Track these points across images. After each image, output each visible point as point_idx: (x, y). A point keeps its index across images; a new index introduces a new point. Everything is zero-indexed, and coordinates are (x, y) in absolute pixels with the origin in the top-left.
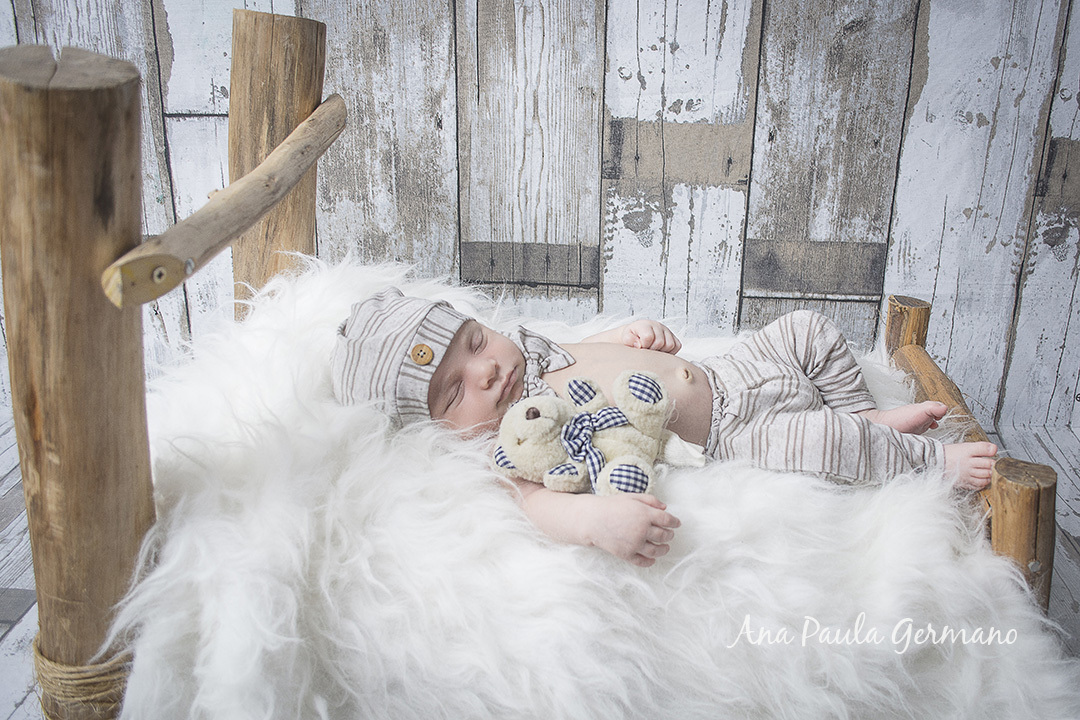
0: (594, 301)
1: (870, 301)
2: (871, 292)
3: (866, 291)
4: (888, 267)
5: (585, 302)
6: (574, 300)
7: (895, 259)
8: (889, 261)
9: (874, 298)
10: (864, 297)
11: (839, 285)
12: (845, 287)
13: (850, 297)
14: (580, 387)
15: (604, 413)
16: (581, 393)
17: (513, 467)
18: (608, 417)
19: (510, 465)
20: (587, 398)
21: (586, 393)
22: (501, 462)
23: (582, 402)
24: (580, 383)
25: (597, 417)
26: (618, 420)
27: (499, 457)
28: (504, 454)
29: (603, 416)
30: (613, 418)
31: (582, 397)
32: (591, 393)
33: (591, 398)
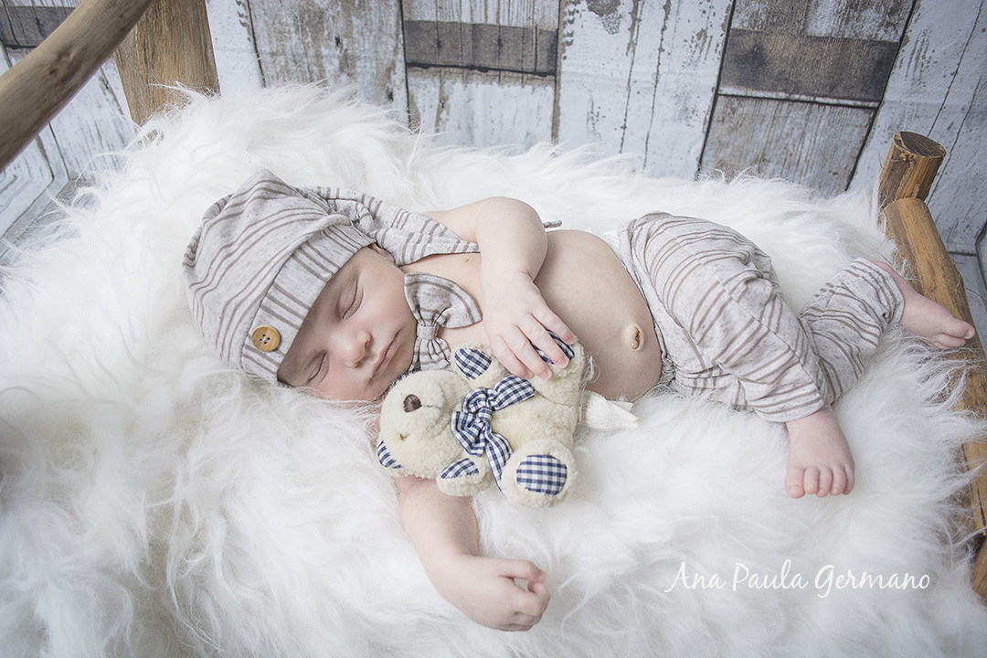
0: (550, 90)
1: (867, 108)
2: (870, 97)
3: (863, 95)
4: (896, 71)
5: (540, 90)
6: (528, 88)
7: (906, 61)
8: (898, 64)
9: (871, 104)
10: (859, 103)
11: (833, 87)
12: (840, 90)
13: (842, 102)
14: (469, 357)
15: (503, 386)
16: (472, 364)
17: (399, 466)
18: (509, 391)
19: (396, 464)
20: (480, 369)
21: (478, 363)
22: (385, 462)
23: (474, 374)
24: (469, 352)
25: (495, 393)
26: (522, 393)
27: (382, 455)
28: (387, 451)
29: (503, 391)
30: (515, 392)
31: (473, 369)
32: (484, 362)
33: (486, 368)
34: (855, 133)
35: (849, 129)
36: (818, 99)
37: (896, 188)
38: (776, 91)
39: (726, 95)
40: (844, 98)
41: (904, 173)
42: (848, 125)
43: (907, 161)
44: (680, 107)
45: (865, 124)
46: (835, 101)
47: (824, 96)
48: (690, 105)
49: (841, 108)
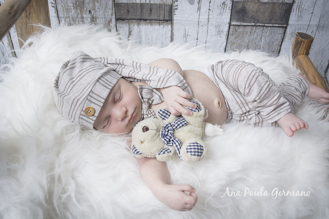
0: (170, 26)
1: (282, 27)
2: (283, 23)
3: (281, 23)
5: (166, 27)
6: (162, 26)
7: (295, 10)
8: (292, 10)
9: (284, 26)
10: (280, 25)
11: (270, 20)
12: (273, 21)
13: (274, 25)
14: (163, 112)
15: (177, 121)
16: (164, 115)
17: (141, 154)
18: (179, 123)
19: (140, 153)
20: (167, 116)
21: (167, 114)
22: (135, 153)
23: (165, 118)
24: (163, 110)
25: (174, 124)
26: (183, 123)
27: (134, 150)
28: (136, 149)
29: (176, 123)
30: (181, 123)
31: (165, 116)
32: (169, 114)
33: (169, 116)
34: (279, 36)
35: (277, 35)
36: (266, 25)
37: (298, 52)
38: (251, 22)
39: (233, 25)
40: (275, 24)
41: (300, 46)
42: (277, 33)
43: (301, 42)
44: (217, 30)
45: (282, 33)
46: (272, 25)
47: (268, 24)
48: (221, 30)
49: (274, 28)
